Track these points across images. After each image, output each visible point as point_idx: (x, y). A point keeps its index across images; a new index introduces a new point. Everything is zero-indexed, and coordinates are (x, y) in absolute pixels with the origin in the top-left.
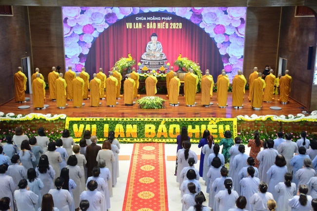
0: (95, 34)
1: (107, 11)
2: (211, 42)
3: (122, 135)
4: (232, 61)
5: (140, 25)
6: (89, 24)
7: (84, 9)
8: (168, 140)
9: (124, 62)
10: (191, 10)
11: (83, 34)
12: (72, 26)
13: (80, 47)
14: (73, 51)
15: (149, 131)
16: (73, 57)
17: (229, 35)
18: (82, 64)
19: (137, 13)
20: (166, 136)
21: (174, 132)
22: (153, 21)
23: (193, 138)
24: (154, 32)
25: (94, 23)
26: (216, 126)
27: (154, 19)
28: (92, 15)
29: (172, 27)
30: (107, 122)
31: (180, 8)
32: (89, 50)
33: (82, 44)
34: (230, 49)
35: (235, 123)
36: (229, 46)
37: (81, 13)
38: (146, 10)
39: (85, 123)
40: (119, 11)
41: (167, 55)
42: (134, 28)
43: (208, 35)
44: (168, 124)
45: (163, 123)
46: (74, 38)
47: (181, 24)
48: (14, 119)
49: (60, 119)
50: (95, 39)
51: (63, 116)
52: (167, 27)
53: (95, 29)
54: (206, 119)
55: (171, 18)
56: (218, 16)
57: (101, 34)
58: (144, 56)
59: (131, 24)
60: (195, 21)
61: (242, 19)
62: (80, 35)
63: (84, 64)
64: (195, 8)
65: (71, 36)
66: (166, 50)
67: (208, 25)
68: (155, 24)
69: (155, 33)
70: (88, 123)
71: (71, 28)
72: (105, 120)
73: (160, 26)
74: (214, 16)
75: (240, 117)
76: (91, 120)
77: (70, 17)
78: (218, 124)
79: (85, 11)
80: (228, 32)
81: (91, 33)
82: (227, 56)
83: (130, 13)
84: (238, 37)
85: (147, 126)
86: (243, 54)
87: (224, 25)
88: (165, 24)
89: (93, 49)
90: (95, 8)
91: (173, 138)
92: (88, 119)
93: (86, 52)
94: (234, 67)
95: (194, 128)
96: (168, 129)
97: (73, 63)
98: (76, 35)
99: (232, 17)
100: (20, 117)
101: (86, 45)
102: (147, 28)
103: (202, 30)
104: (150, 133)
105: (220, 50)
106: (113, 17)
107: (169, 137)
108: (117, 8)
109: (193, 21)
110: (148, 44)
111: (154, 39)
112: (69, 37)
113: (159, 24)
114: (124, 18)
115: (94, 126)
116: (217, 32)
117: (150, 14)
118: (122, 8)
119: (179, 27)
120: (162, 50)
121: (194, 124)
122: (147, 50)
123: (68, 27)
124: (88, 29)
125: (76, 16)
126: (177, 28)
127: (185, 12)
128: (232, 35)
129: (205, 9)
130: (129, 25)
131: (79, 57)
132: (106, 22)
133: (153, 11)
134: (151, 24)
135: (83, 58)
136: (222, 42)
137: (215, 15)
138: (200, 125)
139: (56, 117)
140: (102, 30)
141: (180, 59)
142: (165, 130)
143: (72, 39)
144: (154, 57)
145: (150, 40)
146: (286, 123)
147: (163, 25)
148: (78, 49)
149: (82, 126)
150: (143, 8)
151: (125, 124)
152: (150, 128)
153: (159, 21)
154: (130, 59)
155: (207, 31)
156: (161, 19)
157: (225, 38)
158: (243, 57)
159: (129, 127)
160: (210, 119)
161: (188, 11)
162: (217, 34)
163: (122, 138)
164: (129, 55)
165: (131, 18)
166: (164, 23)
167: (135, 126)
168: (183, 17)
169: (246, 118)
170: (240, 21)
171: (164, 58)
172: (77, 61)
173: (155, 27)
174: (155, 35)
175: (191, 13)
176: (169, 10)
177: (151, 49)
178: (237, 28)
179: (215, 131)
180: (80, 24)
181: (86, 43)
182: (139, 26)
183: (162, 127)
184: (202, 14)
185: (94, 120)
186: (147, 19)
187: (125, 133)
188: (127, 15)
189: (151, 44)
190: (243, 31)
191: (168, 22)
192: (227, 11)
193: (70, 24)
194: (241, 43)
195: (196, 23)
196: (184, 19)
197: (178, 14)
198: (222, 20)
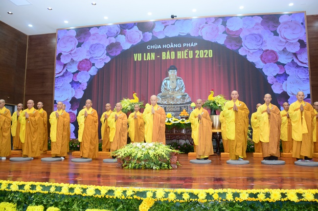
0: (93, 71)
1: (110, 41)
5: (153, 55)
6: (85, 59)
7: (81, 42)
9: (126, 103)
10: (224, 32)
11: (77, 72)
12: (65, 63)
13: (73, 89)
14: (64, 95)
17: (284, 65)
18: (73, 112)
19: (148, 40)
22: (171, 50)
24: (172, 65)
25: (92, 58)
27: (172, 46)
28: (91, 47)
29: (199, 55)
32: (83, 92)
33: (75, 85)
34: (288, 85)
36: (286, 80)
37: (78, 47)
38: (161, 35)
40: (125, 40)
42: (145, 59)
43: (252, 65)
46: (66, 78)
47: (211, 51)
50: (92, 78)
52: (191, 56)
53: (94, 65)
55: (196, 44)
56: (264, 39)
57: (100, 71)
59: (140, 55)
60: (231, 46)
61: (301, 41)
62: (73, 73)
63: (76, 112)
65: (63, 76)
66: (190, 89)
67: (251, 52)
68: (173, 53)
69: (174, 65)
71: (65, 65)
73: (181, 55)
74: (259, 38)
77: (65, 52)
79: (83, 43)
80: (283, 59)
81: (88, 70)
83: (140, 41)
84: (298, 66)
86: (309, 92)
87: (275, 50)
88: (188, 53)
93: (80, 95)
98: (70, 74)
99: (285, 38)
101: (81, 86)
102: (163, 58)
103: (244, 58)
105: (272, 87)
106: (117, 48)
108: (123, 36)
109: (228, 47)
110: (164, 81)
111: (172, 73)
112: (60, 76)
113: (179, 54)
114: (131, 48)
116: (265, 60)
117: (167, 40)
119: (208, 55)
120: (184, 89)
122: (162, 90)
123: (61, 64)
124: (84, 65)
125: (72, 50)
126: (206, 56)
127: (216, 36)
128: (289, 64)
129: (245, 29)
130: (138, 57)
131: (70, 102)
132: (107, 54)
133: (170, 36)
134: (168, 53)
135: (75, 104)
136: (275, 75)
137: (261, 36)
140: (101, 66)
141: (211, 98)
143: (64, 79)
144: (173, 99)
145: (167, 75)
147: (186, 54)
148: (70, 91)
150: (157, 33)
153: (179, 49)
154: (136, 100)
155: (250, 59)
156: (182, 45)
157: (278, 68)
158: (311, 96)
161: (220, 33)
162: (266, 63)
164: (134, 95)
165: (141, 48)
166: (186, 51)
168: (213, 41)
170: (299, 44)
171: (188, 101)
173: (173, 57)
174: (173, 68)
177: (168, 87)
178: (295, 54)
180: (75, 59)
181: (80, 83)
182: (152, 57)
184: (242, 36)
186: (162, 46)
188: (135, 44)
189: (168, 82)
190: (305, 58)
191: (193, 49)
192: (278, 32)
193: (64, 60)
194: (305, 76)
195: (234, 48)
196: (216, 44)
197: (205, 38)
198: (271, 44)
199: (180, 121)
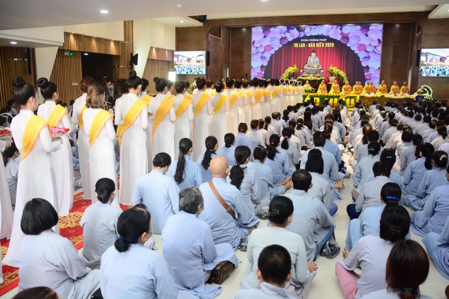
0: (273, 52)
2: (356, 57)
4: (371, 71)
6: (268, 45)
9: (291, 70)
10: (341, 34)
11: (264, 52)
14: (257, 63)
16: (257, 68)
17: (369, 52)
19: (302, 37)
22: (313, 42)
25: (272, 44)
27: (314, 40)
28: (271, 38)
29: (327, 46)
32: (267, 63)
33: (263, 59)
34: (370, 62)
35: (358, 98)
36: (369, 60)
37: (264, 38)
40: (289, 36)
41: (323, 66)
42: (300, 47)
43: (353, 51)
45: (308, 96)
46: (258, 55)
47: (333, 44)
50: (272, 55)
52: (323, 46)
53: (273, 48)
55: (326, 40)
56: (361, 38)
57: (276, 52)
58: (306, 67)
60: (344, 41)
61: (379, 40)
62: (262, 52)
63: (263, 72)
64: (344, 32)
66: (321, 62)
67: (353, 45)
68: (314, 44)
69: (315, 50)
71: (257, 48)
73: (318, 45)
77: (257, 40)
78: (346, 98)
79: (267, 36)
80: (368, 49)
81: (270, 51)
82: (368, 68)
83: (297, 36)
84: (376, 53)
86: (379, 66)
87: (365, 44)
89: (270, 62)
93: (265, 64)
94: (373, 76)
97: (256, 71)
98: (260, 52)
99: (371, 38)
101: (266, 59)
102: (309, 47)
103: (349, 48)
105: (362, 63)
106: (285, 40)
109: (342, 42)
110: (309, 58)
111: (313, 54)
112: (255, 54)
114: (293, 40)
116: (360, 49)
119: (331, 46)
120: (319, 63)
122: (308, 63)
123: (255, 47)
124: (268, 48)
125: (260, 40)
127: (336, 35)
128: (371, 52)
130: (296, 45)
131: (261, 67)
132: (280, 43)
133: (313, 35)
134: (312, 44)
135: (263, 68)
136: (364, 57)
137: (359, 37)
138: (333, 99)
140: (277, 49)
141: (331, 68)
144: (313, 68)
145: (311, 55)
146: (393, 99)
147: (320, 45)
148: (260, 62)
153: (317, 42)
154: (295, 68)
155: (352, 49)
156: (319, 40)
157: (366, 54)
158: (380, 68)
161: (339, 34)
162: (360, 51)
164: (294, 65)
165: (298, 40)
166: (321, 43)
168: (334, 39)
171: (320, 68)
172: (259, 70)
173: (314, 46)
174: (314, 52)
175: (341, 36)
176: (325, 34)
177: (311, 62)
178: (375, 47)
180: (262, 45)
182: (303, 45)
183: (308, 99)
184: (349, 36)
186: (309, 40)
188: (295, 38)
189: (311, 58)
190: (380, 49)
191: (324, 42)
192: (368, 35)
193: (256, 45)
194: (379, 58)
195: (345, 43)
196: (336, 40)
197: (331, 37)
198: (364, 41)
199: (316, 78)
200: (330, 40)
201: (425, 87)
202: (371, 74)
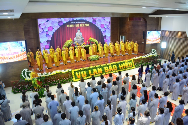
0: (54, 31)
1: (59, 20)
2: (100, 31)
3: (97, 73)
4: (107, 38)
5: (73, 25)
6: (51, 26)
7: (48, 20)
8: (114, 72)
10: (92, 19)
11: (48, 31)
12: (43, 28)
14: (43, 39)
15: (106, 69)
16: (44, 42)
19: (71, 21)
20: (112, 70)
21: (115, 68)
22: (78, 24)
23: (122, 69)
25: (53, 26)
26: (127, 63)
28: (52, 22)
29: (86, 26)
30: (89, 69)
31: (88, 18)
33: (48, 36)
35: (133, 61)
36: (106, 32)
37: (47, 22)
38: (75, 19)
39: (80, 71)
43: (99, 28)
44: (112, 65)
45: (110, 65)
46: (44, 33)
47: (89, 24)
48: (47, 75)
49: (69, 71)
50: (54, 33)
51: (70, 70)
53: (54, 28)
54: (124, 61)
55: (85, 22)
57: (56, 31)
58: (75, 39)
59: (69, 25)
62: (47, 32)
63: (49, 45)
64: (94, 18)
65: (42, 33)
66: (83, 35)
67: (98, 25)
68: (79, 25)
69: (79, 28)
70: (82, 71)
71: (43, 29)
72: (89, 68)
73: (81, 25)
75: (133, 58)
76: (83, 69)
77: (42, 24)
78: (128, 62)
80: (105, 27)
81: (52, 30)
82: (105, 36)
84: (108, 29)
85: (105, 68)
86: (110, 35)
87: (104, 24)
88: (83, 25)
89: (53, 38)
90: (53, 19)
91: (115, 71)
92: (81, 69)
93: (50, 39)
94: (108, 40)
95: (121, 65)
96: (113, 67)
97: (44, 45)
98: (45, 32)
99: (106, 21)
100: (50, 74)
101: (50, 36)
102: (76, 26)
103: (96, 26)
104: (107, 70)
105: (103, 34)
106: (61, 23)
107: (114, 71)
108: (63, 19)
110: (77, 34)
111: (79, 31)
113: (80, 25)
114: (66, 23)
115: (85, 72)
117: (77, 21)
118: (65, 18)
121: (121, 63)
122: (76, 36)
123: (41, 28)
124: (50, 29)
125: (45, 23)
127: (90, 20)
129: (97, 18)
130: (68, 26)
131: (47, 42)
132: (58, 25)
133: (78, 19)
135: (48, 42)
136: (103, 31)
137: (101, 20)
138: (123, 64)
139: (67, 71)
140: (56, 29)
141: (90, 39)
142: (112, 68)
143: (43, 34)
144: (79, 39)
145: (77, 32)
148: (46, 38)
149: (79, 73)
150: (74, 18)
151: (97, 68)
152: (106, 68)
155: (98, 27)
156: (81, 22)
157: (104, 29)
159: (98, 69)
160: (125, 61)
161: (91, 19)
162: (102, 28)
163: (97, 75)
165: (69, 23)
167: (101, 68)
169: (135, 58)
170: (109, 23)
171: (83, 39)
172: (46, 44)
173: (79, 26)
174: (79, 29)
175: (92, 20)
176: (84, 18)
178: (108, 25)
179: (128, 65)
180: (46, 26)
182: (72, 26)
183: (110, 67)
184: (96, 20)
185: (84, 69)
186: (75, 23)
187: (98, 72)
188: (67, 21)
190: (110, 26)
191: (84, 23)
192: (105, 19)
193: (42, 27)
194: (109, 31)
195: (94, 24)
196: (90, 22)
197: (87, 20)
198: (103, 23)
199: (85, 46)
200: (87, 22)
201: (153, 50)
202: (107, 40)
